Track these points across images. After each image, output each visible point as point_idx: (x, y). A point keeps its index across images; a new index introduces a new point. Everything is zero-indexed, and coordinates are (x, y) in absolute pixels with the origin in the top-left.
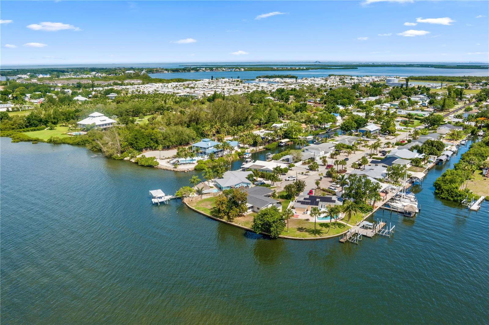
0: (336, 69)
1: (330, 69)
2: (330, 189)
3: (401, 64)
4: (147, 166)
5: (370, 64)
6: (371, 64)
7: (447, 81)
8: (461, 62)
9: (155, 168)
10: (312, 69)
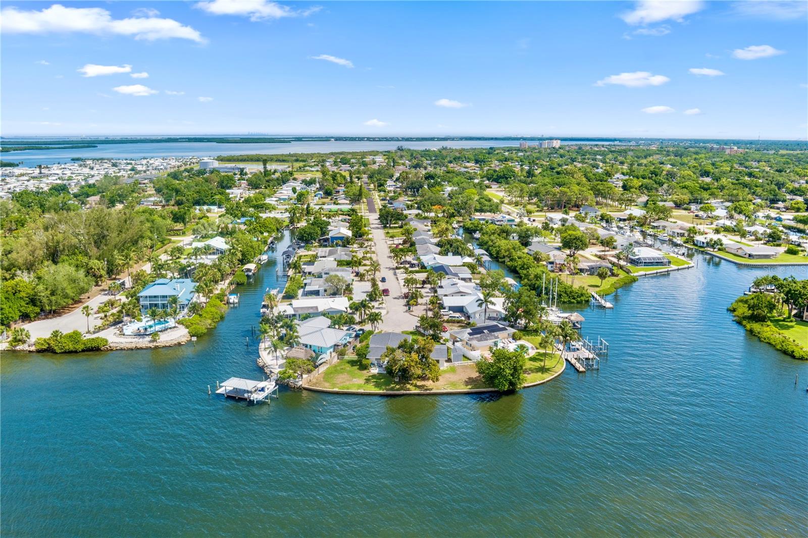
0: (59, 148)
1: (48, 149)
2: (454, 319)
3: (154, 138)
4: (83, 351)
5: (100, 139)
6: (103, 139)
7: (276, 161)
8: (236, 134)
9: (104, 350)
10: (14, 150)
